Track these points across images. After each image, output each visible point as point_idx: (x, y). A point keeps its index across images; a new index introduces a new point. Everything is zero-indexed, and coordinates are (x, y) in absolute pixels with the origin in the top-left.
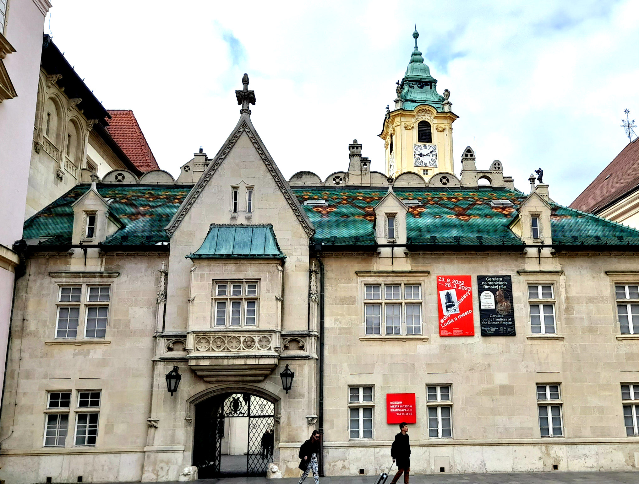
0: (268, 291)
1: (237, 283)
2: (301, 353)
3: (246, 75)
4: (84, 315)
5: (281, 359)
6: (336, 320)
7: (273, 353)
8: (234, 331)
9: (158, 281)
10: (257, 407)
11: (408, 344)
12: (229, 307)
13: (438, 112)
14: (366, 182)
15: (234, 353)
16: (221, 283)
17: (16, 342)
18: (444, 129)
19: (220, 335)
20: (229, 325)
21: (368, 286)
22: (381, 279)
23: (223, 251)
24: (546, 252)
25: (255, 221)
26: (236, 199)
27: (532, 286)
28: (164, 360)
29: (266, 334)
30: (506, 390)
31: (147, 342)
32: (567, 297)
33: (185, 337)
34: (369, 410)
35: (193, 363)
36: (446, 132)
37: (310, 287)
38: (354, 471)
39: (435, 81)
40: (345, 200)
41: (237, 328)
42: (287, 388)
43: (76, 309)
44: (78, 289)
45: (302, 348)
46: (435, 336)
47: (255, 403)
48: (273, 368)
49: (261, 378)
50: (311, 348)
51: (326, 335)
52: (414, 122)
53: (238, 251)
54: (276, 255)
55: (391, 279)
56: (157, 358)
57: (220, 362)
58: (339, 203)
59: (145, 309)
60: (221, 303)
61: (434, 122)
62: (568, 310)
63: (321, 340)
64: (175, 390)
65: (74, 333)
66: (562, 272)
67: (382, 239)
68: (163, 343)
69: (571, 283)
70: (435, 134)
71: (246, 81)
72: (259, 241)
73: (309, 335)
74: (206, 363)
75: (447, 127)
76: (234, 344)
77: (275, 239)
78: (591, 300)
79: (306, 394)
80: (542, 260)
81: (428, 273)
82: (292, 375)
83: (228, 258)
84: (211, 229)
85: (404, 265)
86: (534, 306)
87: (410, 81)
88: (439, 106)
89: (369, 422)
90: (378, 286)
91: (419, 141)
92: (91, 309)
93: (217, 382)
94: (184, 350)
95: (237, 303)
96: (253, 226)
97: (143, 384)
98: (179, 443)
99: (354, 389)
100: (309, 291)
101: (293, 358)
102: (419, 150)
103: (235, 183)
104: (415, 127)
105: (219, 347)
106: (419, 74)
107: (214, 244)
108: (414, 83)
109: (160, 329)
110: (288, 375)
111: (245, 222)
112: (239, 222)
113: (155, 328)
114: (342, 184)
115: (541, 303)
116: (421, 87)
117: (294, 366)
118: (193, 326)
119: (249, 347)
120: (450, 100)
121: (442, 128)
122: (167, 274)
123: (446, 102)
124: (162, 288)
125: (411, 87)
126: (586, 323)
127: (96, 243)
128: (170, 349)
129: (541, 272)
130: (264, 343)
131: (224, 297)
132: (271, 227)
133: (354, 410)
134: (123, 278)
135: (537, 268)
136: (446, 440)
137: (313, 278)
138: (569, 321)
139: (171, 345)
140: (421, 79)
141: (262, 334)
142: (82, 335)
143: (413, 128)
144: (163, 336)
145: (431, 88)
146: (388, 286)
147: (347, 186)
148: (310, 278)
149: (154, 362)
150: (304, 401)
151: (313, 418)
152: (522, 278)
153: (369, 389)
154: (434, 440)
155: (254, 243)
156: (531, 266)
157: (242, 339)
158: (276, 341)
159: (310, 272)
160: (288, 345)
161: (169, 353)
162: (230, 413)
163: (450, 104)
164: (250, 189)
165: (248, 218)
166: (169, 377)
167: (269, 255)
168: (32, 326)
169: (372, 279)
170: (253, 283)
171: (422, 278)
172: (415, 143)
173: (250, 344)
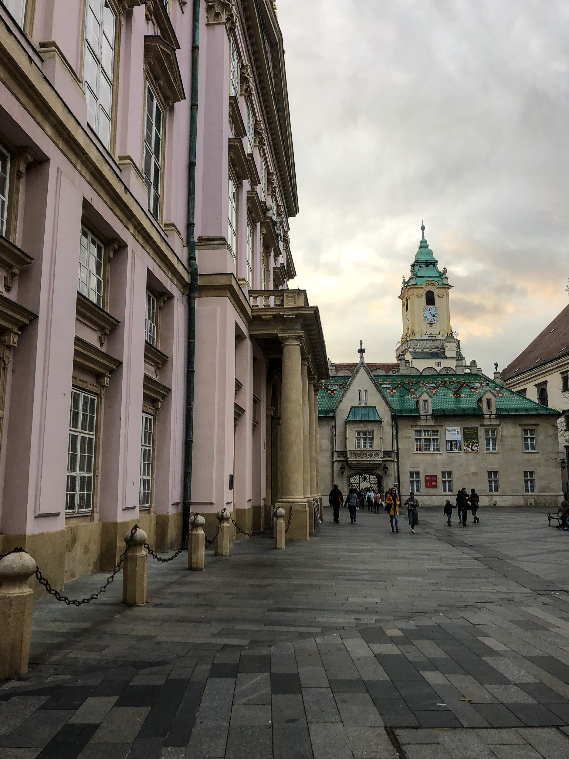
0: (377, 435)
1: (364, 432)
2: (390, 459)
3: (361, 341)
5: (383, 461)
6: (403, 446)
7: (380, 459)
8: (364, 451)
9: (332, 429)
10: (373, 480)
11: (433, 455)
12: (362, 441)
13: (439, 285)
14: (408, 372)
15: (365, 459)
16: (358, 432)
18: (443, 296)
19: (359, 452)
20: (363, 449)
21: (416, 431)
22: (422, 428)
23: (358, 419)
24: (493, 416)
25: (369, 405)
26: (360, 395)
27: (487, 431)
28: (336, 461)
29: (377, 452)
30: (475, 474)
31: (329, 454)
32: (502, 436)
33: (346, 452)
34: (418, 482)
35: (350, 463)
36: (445, 297)
37: (392, 432)
39: (437, 262)
40: (399, 384)
41: (365, 449)
42: (385, 473)
45: (390, 457)
46: (445, 453)
47: (372, 478)
48: (380, 465)
49: (375, 469)
50: (394, 457)
51: (399, 452)
52: (423, 292)
53: (364, 418)
54: (379, 420)
55: (425, 428)
56: (335, 460)
57: (360, 462)
58: (397, 387)
59: (327, 441)
60: (359, 439)
61: (436, 291)
62: (502, 441)
63: (398, 454)
64: (344, 473)
66: (498, 425)
67: (422, 413)
68: (336, 455)
69: (504, 430)
70: (437, 299)
71: (361, 343)
72: (371, 414)
73: (393, 452)
74: (355, 463)
75: (445, 294)
76: (365, 455)
77: (377, 412)
78: (512, 437)
79: (393, 475)
80: (491, 420)
81: (442, 426)
82: (387, 468)
83: (360, 422)
84: (351, 408)
85: (431, 423)
86: (488, 440)
87: (419, 262)
88: (440, 279)
89: (418, 487)
90: (420, 431)
91: (426, 305)
93: (358, 470)
94: (344, 457)
95: (365, 439)
96: (368, 407)
97: (329, 470)
98: (345, 493)
99: (412, 473)
100: (392, 434)
101: (387, 461)
102: (426, 310)
103: (360, 389)
104: (423, 295)
105: (359, 457)
106: (425, 258)
107: (354, 415)
108: (422, 264)
109: (335, 449)
110: (385, 468)
111: (365, 405)
112: (362, 406)
113: (332, 448)
114: (397, 374)
115: (490, 438)
116: (427, 266)
117: (388, 464)
118: (348, 449)
119: (371, 457)
120: (447, 275)
121: (442, 295)
122: (335, 427)
123: (444, 276)
124: (334, 433)
125: (420, 267)
126: (509, 446)
128: (339, 457)
129: (491, 425)
130: (376, 455)
131: (360, 437)
132: (375, 407)
133: (412, 482)
135: (489, 423)
136: (450, 493)
137: (394, 429)
138: (502, 446)
139: (339, 455)
140: (427, 261)
141: (375, 452)
143: (422, 296)
144: (336, 452)
145: (434, 267)
146: (425, 432)
147: (399, 375)
148: (392, 429)
149: (333, 463)
150: (392, 478)
151: (397, 484)
152: (482, 428)
153: (418, 473)
154: (444, 493)
155: (370, 414)
156: (486, 423)
157: (368, 454)
158: (381, 455)
159: (392, 426)
160: (385, 456)
161: (339, 458)
162: (363, 482)
163: (447, 278)
164: (366, 391)
165: (366, 404)
166: (341, 468)
167: (376, 420)
169: (418, 428)
170: (371, 432)
171: (439, 428)
172: (424, 306)
173: (371, 455)
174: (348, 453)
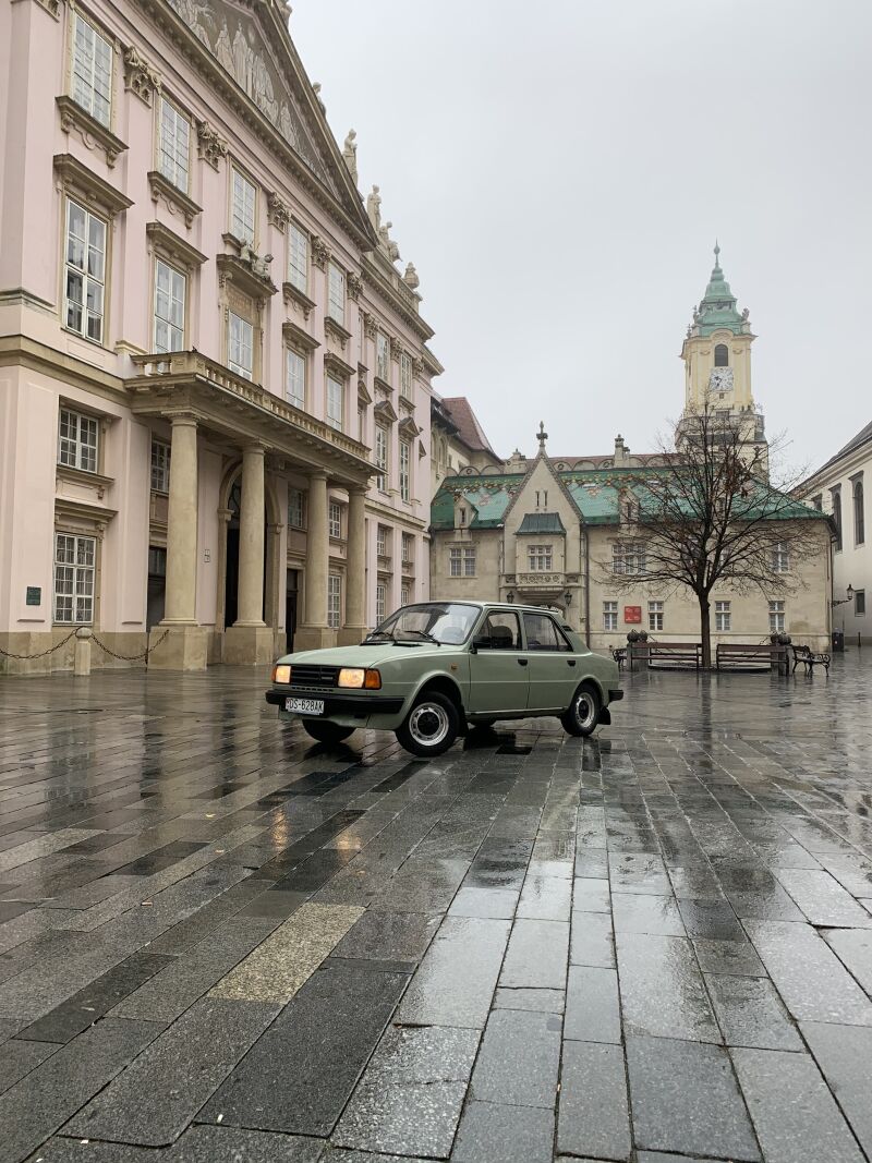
0: (557, 552)
1: (540, 548)
2: (576, 584)
3: (542, 422)
4: (463, 564)
5: (565, 587)
6: (596, 566)
7: (561, 584)
8: (540, 573)
9: (499, 546)
11: (638, 580)
12: (537, 560)
13: (736, 335)
14: (626, 464)
15: (540, 584)
16: (532, 548)
17: (433, 578)
18: (742, 351)
19: (533, 575)
20: (538, 571)
21: (615, 546)
22: (623, 542)
25: (549, 511)
26: (538, 498)
28: (505, 587)
29: (557, 575)
31: (496, 577)
33: (515, 576)
34: (615, 615)
35: (520, 589)
36: (744, 353)
37: (581, 549)
38: (607, 646)
39: (735, 300)
41: (541, 571)
42: (568, 603)
43: (459, 561)
44: (459, 550)
45: (577, 582)
48: (561, 592)
49: (555, 597)
50: (582, 582)
51: (590, 574)
52: (711, 347)
53: (541, 530)
54: (561, 531)
55: (628, 542)
56: (501, 587)
57: (533, 589)
59: (493, 561)
60: (532, 558)
61: (730, 345)
63: (587, 577)
65: (459, 574)
67: (623, 520)
68: (504, 579)
70: (731, 357)
71: (542, 426)
72: (551, 523)
73: (581, 575)
74: (527, 590)
75: (744, 349)
76: (540, 580)
77: (560, 521)
79: (580, 606)
81: (650, 538)
82: (571, 596)
83: (534, 534)
84: (525, 517)
85: (637, 534)
87: (709, 303)
88: (738, 327)
89: (615, 622)
90: (620, 546)
91: (716, 366)
92: (467, 560)
94: (515, 583)
95: (540, 558)
96: (548, 514)
99: (607, 604)
100: (580, 551)
101: (572, 587)
102: (716, 374)
103: (538, 490)
104: (711, 351)
105: (532, 582)
106: (718, 295)
107: (528, 525)
108: (714, 305)
109: (502, 572)
110: (568, 596)
111: (543, 512)
112: (539, 513)
113: (499, 571)
114: (610, 467)
116: (720, 308)
117: (572, 591)
118: (518, 571)
120: (749, 320)
121: (739, 350)
122: (503, 543)
123: (744, 322)
124: (502, 551)
125: (710, 309)
127: (466, 526)
128: (508, 582)
130: (556, 580)
131: (534, 555)
132: (558, 514)
133: (607, 615)
134: (481, 544)
136: (660, 631)
137: (583, 543)
139: (508, 580)
140: (720, 299)
141: (555, 575)
142: (463, 575)
143: (709, 353)
144: (503, 575)
145: (730, 308)
146: (627, 546)
147: (613, 469)
148: (581, 543)
149: (500, 589)
150: (578, 610)
151: (584, 619)
153: (615, 603)
154: (652, 631)
155: (549, 524)
157: (544, 577)
158: (562, 579)
159: (581, 540)
160: (569, 580)
161: (507, 584)
163: (749, 324)
164: (546, 493)
165: (545, 510)
166: (508, 596)
167: (557, 531)
168: (439, 570)
169: (617, 542)
171: (646, 541)
172: (712, 367)
173: (548, 580)
174: (518, 577)
